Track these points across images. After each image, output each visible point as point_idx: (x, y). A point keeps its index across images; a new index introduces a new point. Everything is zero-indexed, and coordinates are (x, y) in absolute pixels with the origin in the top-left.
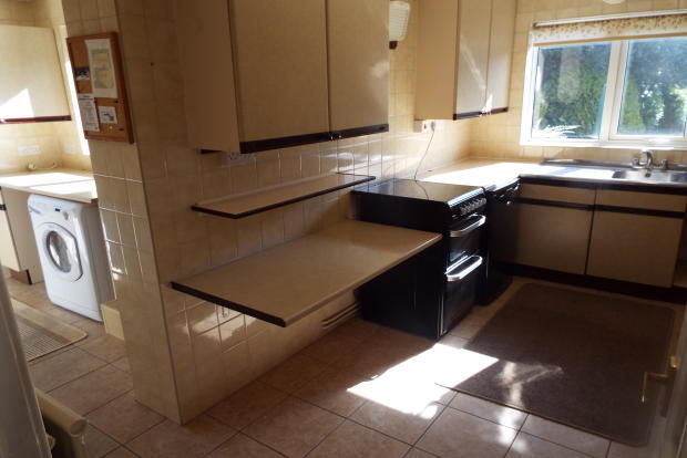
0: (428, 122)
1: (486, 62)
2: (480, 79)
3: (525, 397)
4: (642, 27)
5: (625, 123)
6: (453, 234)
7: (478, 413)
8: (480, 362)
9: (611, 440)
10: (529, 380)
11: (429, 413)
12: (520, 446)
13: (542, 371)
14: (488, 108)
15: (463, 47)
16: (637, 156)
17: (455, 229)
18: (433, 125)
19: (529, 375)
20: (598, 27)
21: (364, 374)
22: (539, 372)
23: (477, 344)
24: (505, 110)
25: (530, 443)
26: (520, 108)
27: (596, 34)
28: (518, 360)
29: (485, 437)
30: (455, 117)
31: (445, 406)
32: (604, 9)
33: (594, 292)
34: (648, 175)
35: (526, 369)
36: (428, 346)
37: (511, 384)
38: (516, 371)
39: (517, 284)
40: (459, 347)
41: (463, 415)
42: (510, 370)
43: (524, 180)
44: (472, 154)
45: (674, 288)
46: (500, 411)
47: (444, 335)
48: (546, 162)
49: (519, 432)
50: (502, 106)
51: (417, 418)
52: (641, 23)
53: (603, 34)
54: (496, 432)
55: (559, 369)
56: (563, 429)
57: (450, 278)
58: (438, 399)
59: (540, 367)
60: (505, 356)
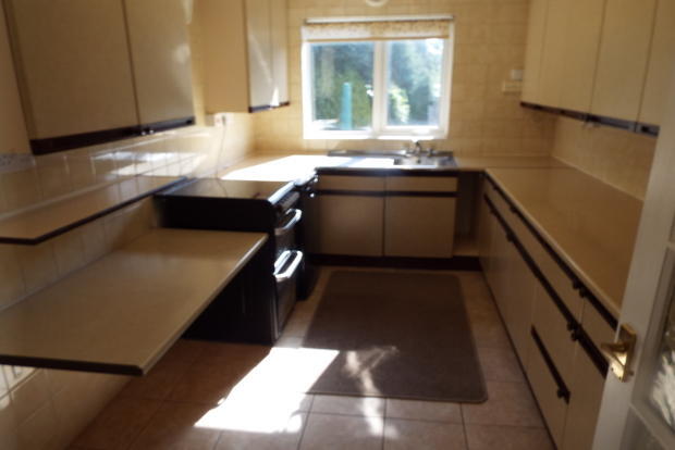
0: (218, 116)
1: (270, 55)
2: (267, 72)
3: (378, 383)
4: (400, 29)
5: (393, 116)
6: (278, 232)
7: (342, 411)
8: (324, 357)
9: (460, 403)
10: (374, 365)
11: (294, 425)
12: (391, 432)
13: (381, 354)
14: (275, 102)
15: (252, 37)
16: (407, 144)
17: (278, 226)
18: (224, 119)
19: (371, 360)
20: (362, 27)
21: (208, 400)
22: (378, 355)
23: (314, 339)
24: (287, 104)
25: (398, 427)
26: (300, 102)
27: (360, 33)
28: (356, 347)
29: (358, 434)
30: (251, 110)
31: (307, 412)
32: (367, 11)
33: (392, 271)
34: (419, 162)
35: (368, 355)
36: (266, 353)
37: (359, 372)
38: (360, 359)
39: (325, 274)
40: (297, 347)
41: (328, 418)
42: (353, 360)
43: (321, 172)
44: (259, 149)
45: (455, 257)
46: (361, 403)
47: (280, 337)
48: (331, 153)
49: (386, 418)
50: (285, 100)
51: (285, 435)
52: (398, 26)
53: (367, 34)
54: (365, 426)
55: (394, 348)
56: (419, 404)
57: (279, 277)
58: (297, 407)
59: (376, 350)
60: (343, 346)
